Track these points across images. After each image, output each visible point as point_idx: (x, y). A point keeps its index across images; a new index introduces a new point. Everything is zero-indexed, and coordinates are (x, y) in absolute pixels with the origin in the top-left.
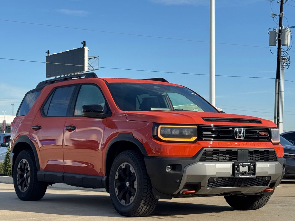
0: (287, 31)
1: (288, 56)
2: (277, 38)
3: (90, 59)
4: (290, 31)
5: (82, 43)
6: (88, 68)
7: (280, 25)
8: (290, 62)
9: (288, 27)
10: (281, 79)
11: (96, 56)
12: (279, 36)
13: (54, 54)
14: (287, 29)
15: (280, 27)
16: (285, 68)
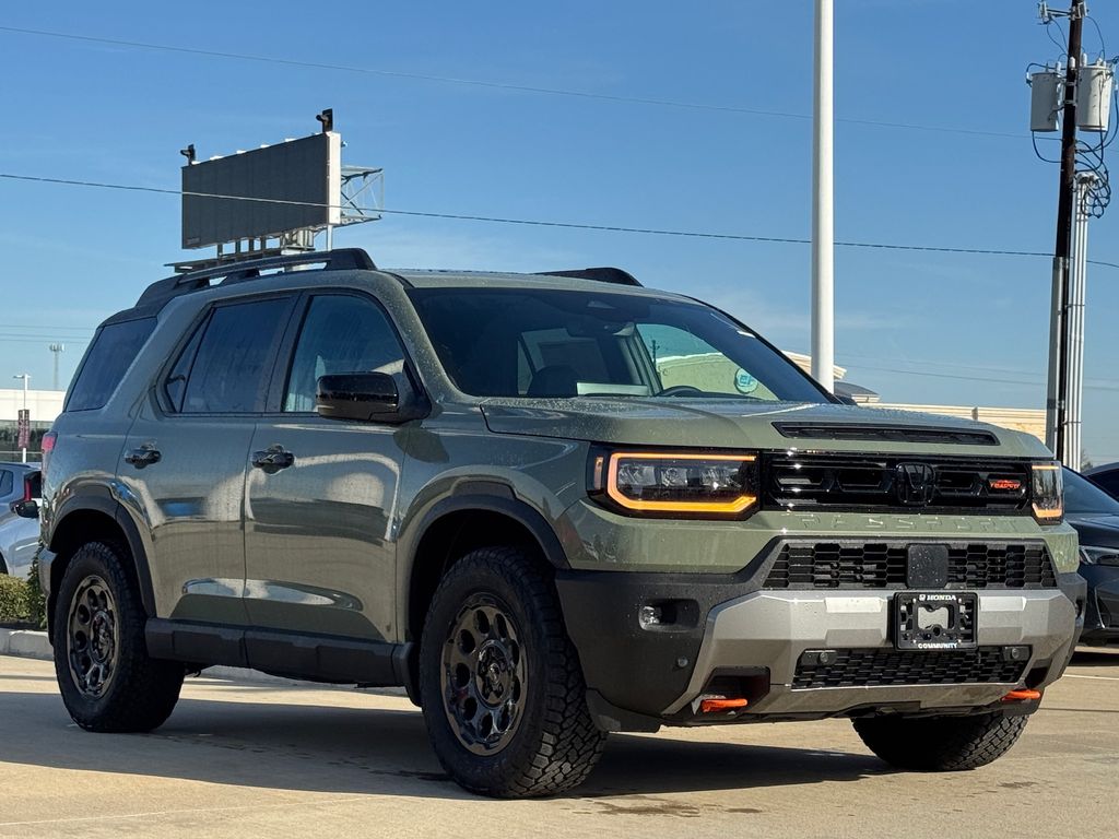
0: (1100, 74)
1: (1101, 169)
2: (1059, 103)
3: (348, 178)
4: (1111, 74)
5: (319, 118)
6: (342, 215)
7: (1074, 50)
8: (1109, 194)
9: (1101, 60)
10: (1074, 258)
11: (373, 169)
12: (1069, 93)
13: (212, 159)
14: (1098, 66)
15: (1073, 60)
16: (1089, 215)
